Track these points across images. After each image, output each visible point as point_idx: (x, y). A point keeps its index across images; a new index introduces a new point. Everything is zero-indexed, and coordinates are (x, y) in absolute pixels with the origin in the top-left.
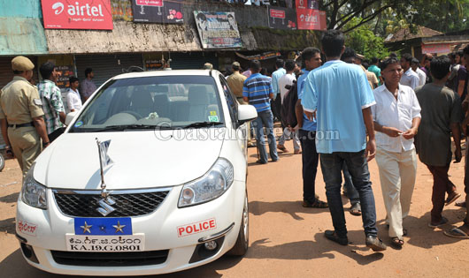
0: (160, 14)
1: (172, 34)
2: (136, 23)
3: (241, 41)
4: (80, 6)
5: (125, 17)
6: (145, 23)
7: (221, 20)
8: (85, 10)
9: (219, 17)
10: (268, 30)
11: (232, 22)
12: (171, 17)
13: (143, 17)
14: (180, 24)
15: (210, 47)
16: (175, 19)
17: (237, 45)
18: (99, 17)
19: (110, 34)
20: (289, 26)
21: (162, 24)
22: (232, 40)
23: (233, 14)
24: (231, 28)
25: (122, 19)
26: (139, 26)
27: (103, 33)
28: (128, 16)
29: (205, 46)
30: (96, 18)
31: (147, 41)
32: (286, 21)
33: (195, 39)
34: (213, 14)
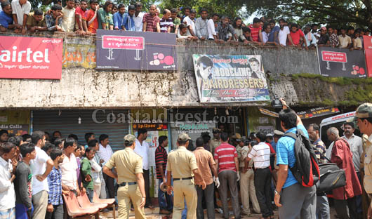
0: (137, 58)
1: (152, 84)
2: (99, 70)
3: (270, 92)
4: (18, 51)
5: (84, 63)
6: (114, 70)
7: (238, 66)
8: (24, 56)
9: (235, 61)
10: (319, 78)
11: (256, 67)
12: (157, 63)
13: (109, 63)
14: (170, 72)
15: (213, 100)
16: (161, 65)
17: (262, 99)
18: (44, 64)
19: (56, 84)
20: (355, 73)
21: (140, 71)
22: (252, 92)
23: (258, 57)
24: (254, 75)
25: (79, 67)
26: (103, 75)
27: (46, 83)
28: (89, 63)
29: (204, 100)
30: (37, 64)
31: (110, 93)
32: (349, 66)
33: (192, 90)
34: (226, 58)
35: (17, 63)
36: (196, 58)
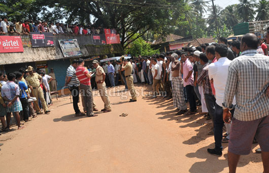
0: (43, 42)
1: (49, 52)
2: (33, 48)
3: (81, 52)
4: (8, 42)
5: (28, 45)
6: (38, 47)
7: (71, 43)
8: (10, 43)
9: (70, 42)
10: (93, 46)
11: (76, 43)
12: (49, 44)
13: (36, 45)
14: (53, 47)
15: (68, 56)
16: (50, 44)
17: (80, 55)
18: (17, 46)
19: (23, 54)
20: (102, 43)
21: (45, 47)
22: (77, 52)
23: (76, 40)
24: (76, 46)
25: (27, 47)
26: (35, 49)
27: (20, 54)
28: (29, 45)
29: (65, 56)
30: (16, 47)
31: (39, 56)
32: (101, 40)
33: (61, 53)
34: (67, 41)
35: (9, 47)
36: (60, 42)
